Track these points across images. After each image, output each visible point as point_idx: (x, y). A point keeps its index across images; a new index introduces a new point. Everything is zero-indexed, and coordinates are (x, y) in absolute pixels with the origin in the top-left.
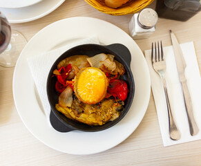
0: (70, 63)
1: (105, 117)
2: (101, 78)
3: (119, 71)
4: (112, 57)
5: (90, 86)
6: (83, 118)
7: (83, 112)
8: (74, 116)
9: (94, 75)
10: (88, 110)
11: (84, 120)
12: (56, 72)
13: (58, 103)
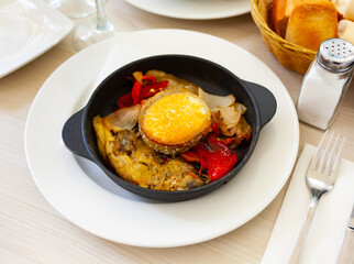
0: (170, 81)
1: (158, 183)
2: (199, 115)
3: (239, 132)
4: (241, 108)
5: (172, 115)
6: (121, 161)
7: (129, 153)
8: (110, 148)
9: (193, 106)
10: (140, 156)
11: (121, 164)
12: (138, 76)
13: (102, 117)
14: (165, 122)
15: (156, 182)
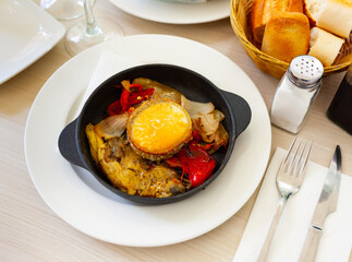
0: (155, 88)
1: (145, 188)
3: (217, 139)
4: (220, 116)
5: (157, 125)
6: (112, 167)
7: (119, 160)
8: (101, 155)
9: (176, 115)
10: (129, 163)
11: (111, 170)
12: (126, 84)
13: (94, 124)
14: (151, 131)
15: (143, 188)
